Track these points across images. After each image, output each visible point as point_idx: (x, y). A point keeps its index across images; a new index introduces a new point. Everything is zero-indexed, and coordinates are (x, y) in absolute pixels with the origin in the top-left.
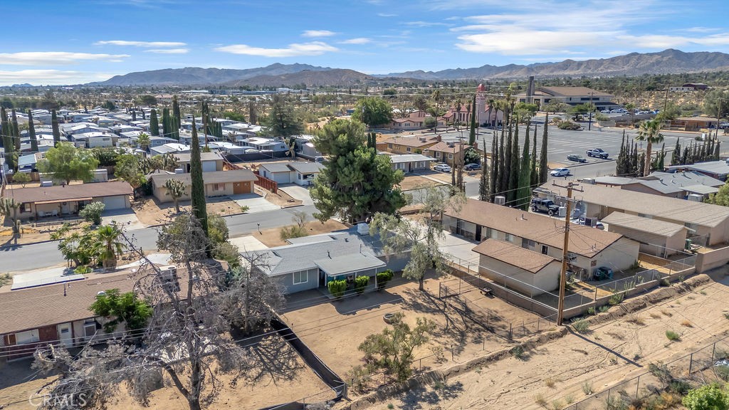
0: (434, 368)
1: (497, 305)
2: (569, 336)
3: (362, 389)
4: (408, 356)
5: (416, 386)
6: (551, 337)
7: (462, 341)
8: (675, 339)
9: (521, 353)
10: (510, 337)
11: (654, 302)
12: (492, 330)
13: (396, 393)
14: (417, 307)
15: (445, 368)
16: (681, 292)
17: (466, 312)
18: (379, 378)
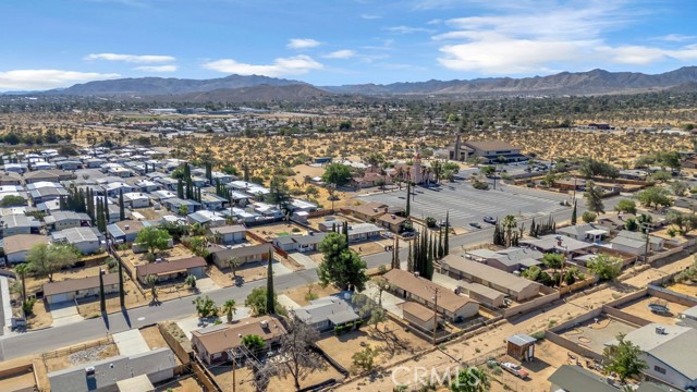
0: (382, 365)
1: (410, 336)
2: (437, 351)
3: (354, 374)
4: (371, 361)
5: (375, 372)
6: (429, 352)
7: (393, 354)
8: (478, 351)
9: (416, 359)
10: (412, 352)
11: (477, 334)
12: (405, 348)
13: (367, 375)
14: (374, 338)
15: (386, 365)
16: (491, 329)
17: (396, 340)
18: (360, 370)
